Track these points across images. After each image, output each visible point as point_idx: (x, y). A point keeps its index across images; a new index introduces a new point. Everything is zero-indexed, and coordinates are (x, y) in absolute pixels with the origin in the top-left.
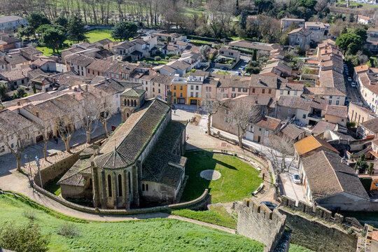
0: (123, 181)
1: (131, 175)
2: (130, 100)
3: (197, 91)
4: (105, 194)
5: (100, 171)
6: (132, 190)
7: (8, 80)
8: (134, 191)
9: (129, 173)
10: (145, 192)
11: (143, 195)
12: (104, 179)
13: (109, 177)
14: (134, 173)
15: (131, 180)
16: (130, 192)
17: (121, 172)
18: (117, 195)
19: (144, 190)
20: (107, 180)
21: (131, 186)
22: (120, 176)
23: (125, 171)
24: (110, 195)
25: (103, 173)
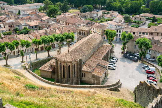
0: (71, 70)
1: (76, 67)
2: (82, 32)
3: (120, 33)
4: (61, 76)
5: (59, 63)
6: (76, 76)
7: (29, 25)
8: (77, 76)
9: (75, 65)
10: (84, 78)
11: (83, 79)
12: (61, 67)
13: (64, 66)
14: (77, 66)
15: (76, 70)
16: (75, 76)
17: (70, 64)
18: (67, 77)
19: (83, 77)
20: (62, 68)
21: (76, 73)
22: (69, 66)
23: (72, 64)
24: (64, 77)
25: (61, 64)
